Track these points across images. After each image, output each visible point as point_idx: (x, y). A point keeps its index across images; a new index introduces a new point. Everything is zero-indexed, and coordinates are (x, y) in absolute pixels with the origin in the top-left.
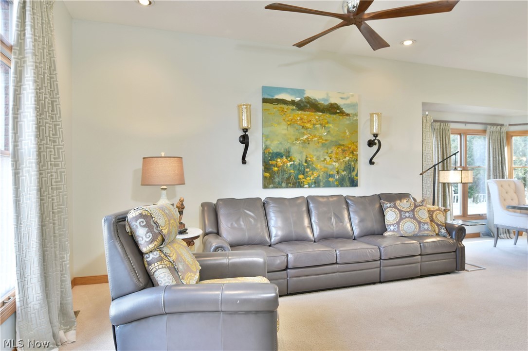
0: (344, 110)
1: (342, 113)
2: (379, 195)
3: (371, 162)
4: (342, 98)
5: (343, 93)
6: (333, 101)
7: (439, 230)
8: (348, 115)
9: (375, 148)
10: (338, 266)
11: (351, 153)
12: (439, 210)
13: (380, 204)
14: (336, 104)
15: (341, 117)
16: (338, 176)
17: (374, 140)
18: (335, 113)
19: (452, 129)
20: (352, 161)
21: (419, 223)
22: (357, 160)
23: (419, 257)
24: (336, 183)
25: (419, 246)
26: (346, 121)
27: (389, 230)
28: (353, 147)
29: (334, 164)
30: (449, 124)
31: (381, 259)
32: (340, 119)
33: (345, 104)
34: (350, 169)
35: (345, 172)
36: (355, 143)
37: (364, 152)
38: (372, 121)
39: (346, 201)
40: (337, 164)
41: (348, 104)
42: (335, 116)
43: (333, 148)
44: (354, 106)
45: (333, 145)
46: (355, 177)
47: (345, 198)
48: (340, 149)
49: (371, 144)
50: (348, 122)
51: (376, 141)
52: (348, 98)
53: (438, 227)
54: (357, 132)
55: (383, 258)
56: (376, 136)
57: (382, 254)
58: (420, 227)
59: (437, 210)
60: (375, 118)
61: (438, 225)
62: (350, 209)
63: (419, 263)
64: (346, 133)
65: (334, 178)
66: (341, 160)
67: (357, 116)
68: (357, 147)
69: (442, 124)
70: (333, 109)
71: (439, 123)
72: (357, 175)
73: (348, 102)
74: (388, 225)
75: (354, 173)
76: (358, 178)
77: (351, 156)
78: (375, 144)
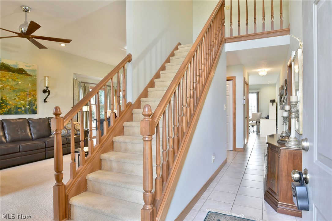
0: (28, 72)
1: (26, 74)
2: (48, 118)
3: (45, 101)
4: (26, 66)
5: (27, 63)
6: (20, 67)
7: (77, 132)
8: (30, 75)
9: (47, 94)
10: (20, 153)
11: (32, 96)
12: (78, 124)
13: (49, 122)
14: (22, 69)
15: (26, 76)
16: (24, 109)
17: (46, 90)
18: (22, 74)
19: (90, 87)
20: (33, 100)
21: (67, 130)
22: (36, 100)
23: (66, 145)
24: (23, 112)
25: (66, 140)
26: (29, 79)
27: (52, 134)
28: (33, 93)
29: (21, 101)
30: (89, 84)
31: (46, 147)
32: (25, 77)
33: (28, 70)
34: (32, 104)
35: (29, 106)
36: (35, 91)
37: (41, 96)
38: (45, 79)
39: (28, 121)
40: (23, 102)
41: (30, 70)
42: (21, 75)
43: (21, 93)
44: (34, 71)
45: (21, 91)
46: (35, 109)
47: (27, 119)
48: (25, 94)
49: (45, 91)
50: (30, 79)
51: (47, 91)
52: (31, 66)
53: (77, 131)
54: (36, 85)
55: (47, 147)
56: (47, 88)
57: (47, 145)
58: (68, 131)
59: (77, 124)
60: (47, 78)
61: (77, 130)
62: (31, 125)
63: (66, 147)
64: (29, 85)
65: (21, 109)
66: (26, 100)
67: (36, 76)
68: (36, 93)
69: (85, 84)
70: (20, 71)
71: (84, 84)
72: (36, 108)
73: (30, 68)
74: (52, 132)
75: (34, 107)
76: (37, 109)
77: (32, 98)
78: (47, 92)
